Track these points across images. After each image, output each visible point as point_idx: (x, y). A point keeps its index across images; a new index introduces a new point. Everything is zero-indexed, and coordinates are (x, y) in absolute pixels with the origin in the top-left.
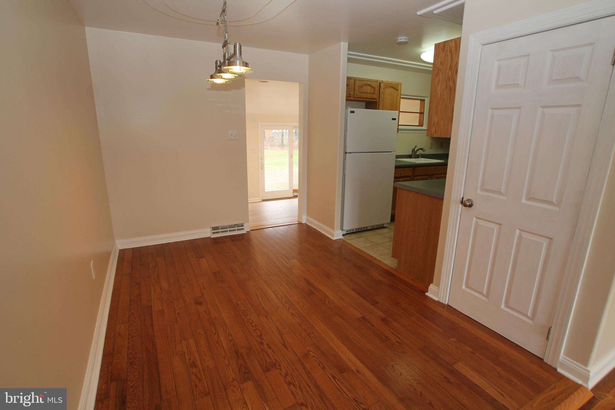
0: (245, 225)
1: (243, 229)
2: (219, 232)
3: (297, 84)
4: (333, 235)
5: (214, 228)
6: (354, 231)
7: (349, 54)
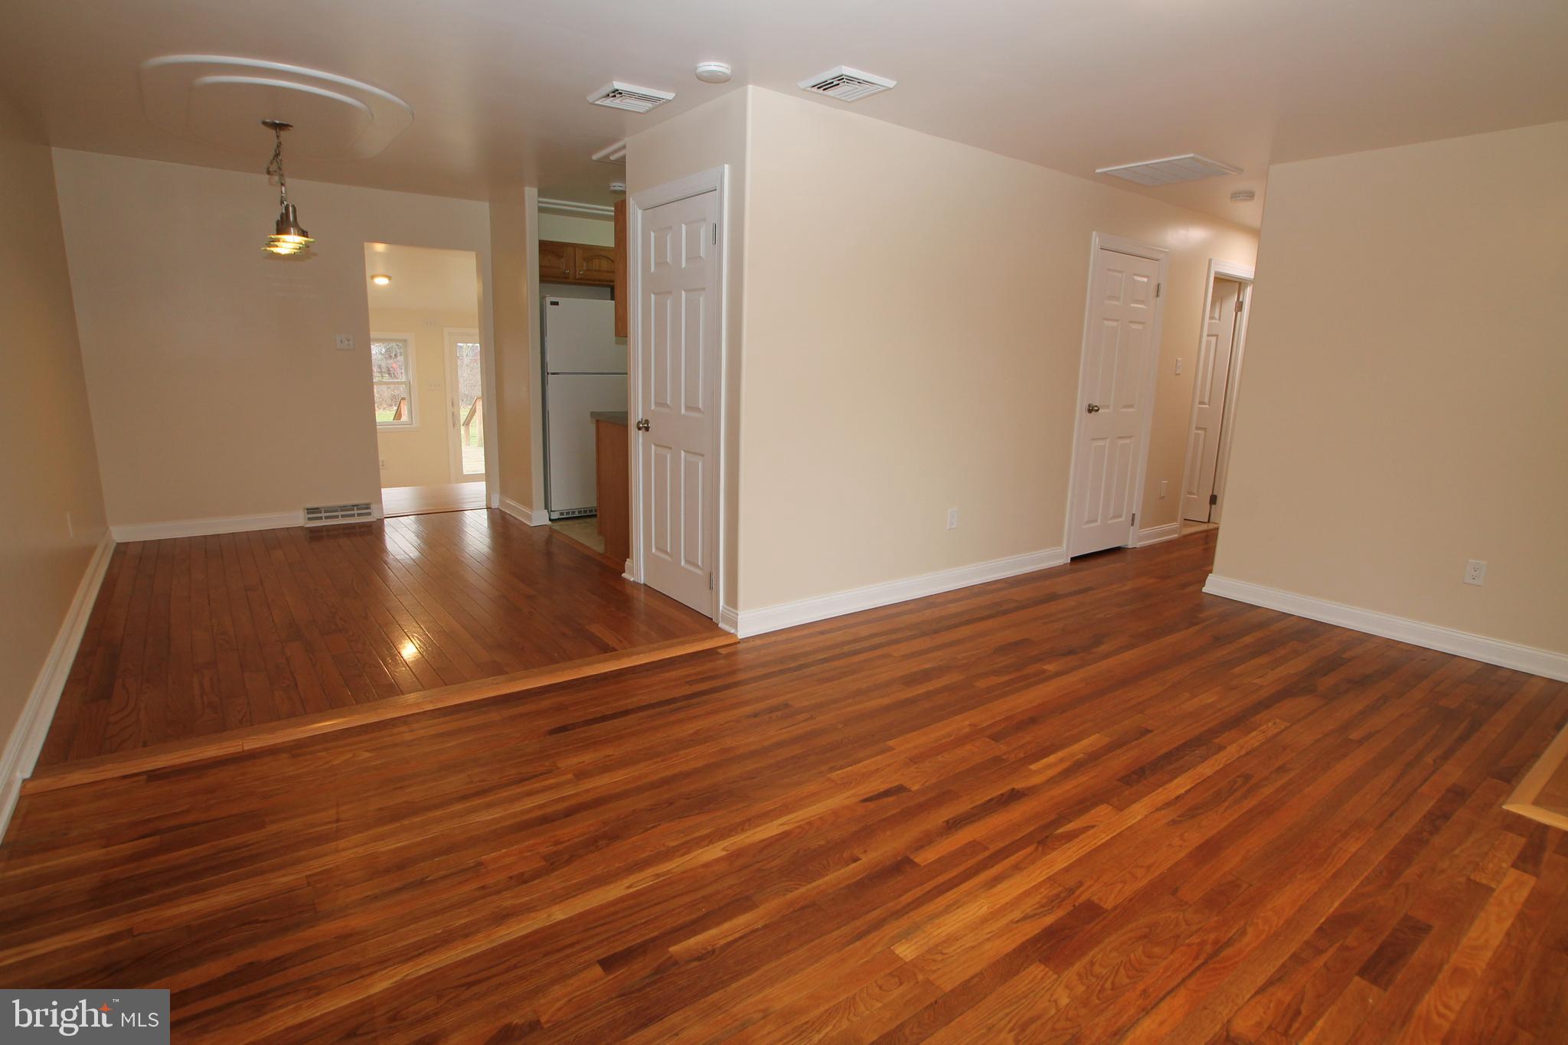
0: (373, 506)
1: (370, 514)
2: (321, 518)
3: (473, 254)
4: (529, 518)
5: (310, 511)
6: (577, 514)
7: (539, 202)
